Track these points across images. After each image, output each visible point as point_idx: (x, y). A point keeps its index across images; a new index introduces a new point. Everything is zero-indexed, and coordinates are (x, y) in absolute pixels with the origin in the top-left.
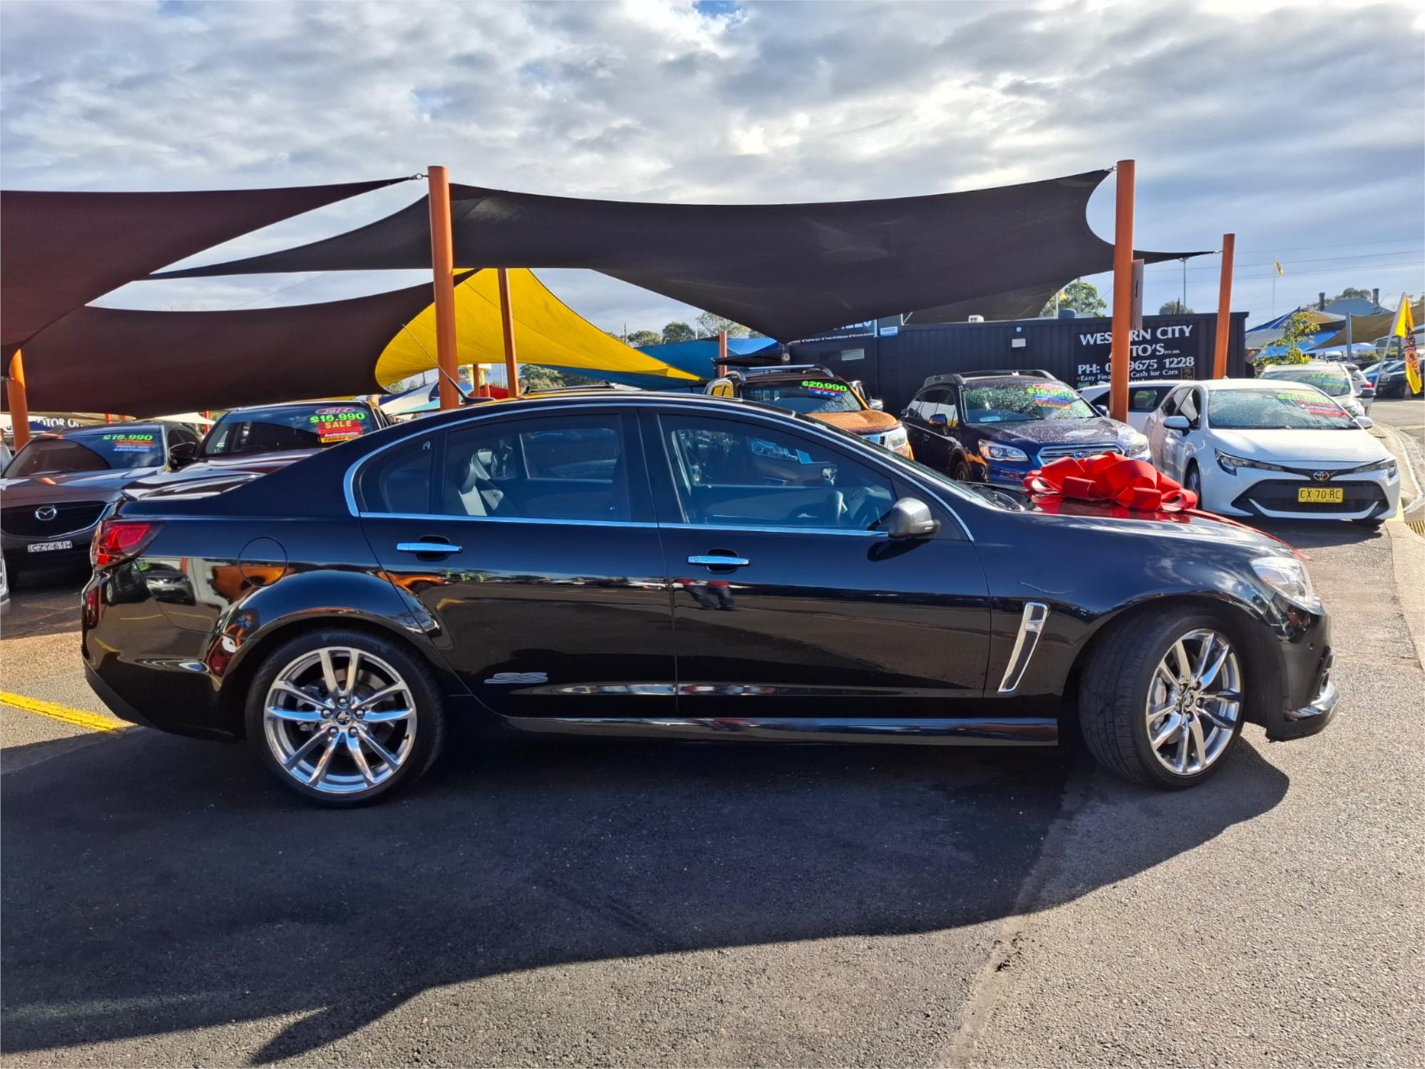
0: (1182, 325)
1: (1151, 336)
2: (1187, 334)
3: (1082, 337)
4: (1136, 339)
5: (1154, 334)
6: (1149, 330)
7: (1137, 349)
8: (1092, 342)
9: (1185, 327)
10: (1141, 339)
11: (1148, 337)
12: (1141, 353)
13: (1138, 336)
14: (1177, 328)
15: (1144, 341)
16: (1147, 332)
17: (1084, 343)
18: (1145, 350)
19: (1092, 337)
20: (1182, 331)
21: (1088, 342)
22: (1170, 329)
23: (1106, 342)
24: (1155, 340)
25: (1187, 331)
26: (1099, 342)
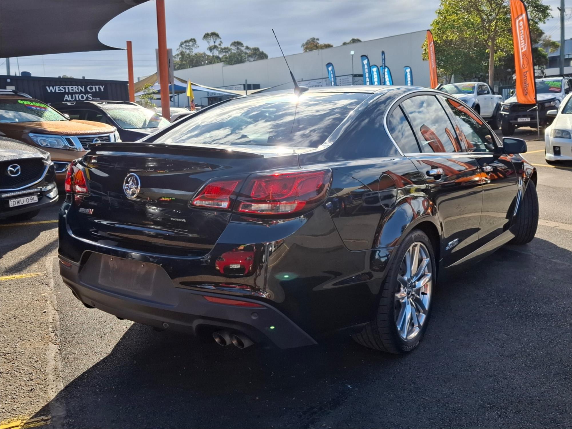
0: (99, 85)
1: (85, 90)
2: (102, 90)
3: (47, 87)
4: (77, 91)
5: (86, 89)
6: (83, 87)
7: (78, 96)
8: (53, 91)
9: (101, 87)
10: (80, 91)
11: (83, 90)
12: (81, 99)
13: (78, 89)
14: (97, 87)
15: (81, 92)
16: (82, 88)
17: (49, 91)
18: (82, 97)
19: (53, 88)
20: (99, 88)
21: (51, 90)
22: (94, 87)
23: (61, 91)
24: (86, 92)
25: (102, 89)
26: (57, 91)
